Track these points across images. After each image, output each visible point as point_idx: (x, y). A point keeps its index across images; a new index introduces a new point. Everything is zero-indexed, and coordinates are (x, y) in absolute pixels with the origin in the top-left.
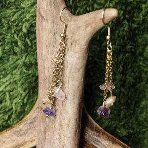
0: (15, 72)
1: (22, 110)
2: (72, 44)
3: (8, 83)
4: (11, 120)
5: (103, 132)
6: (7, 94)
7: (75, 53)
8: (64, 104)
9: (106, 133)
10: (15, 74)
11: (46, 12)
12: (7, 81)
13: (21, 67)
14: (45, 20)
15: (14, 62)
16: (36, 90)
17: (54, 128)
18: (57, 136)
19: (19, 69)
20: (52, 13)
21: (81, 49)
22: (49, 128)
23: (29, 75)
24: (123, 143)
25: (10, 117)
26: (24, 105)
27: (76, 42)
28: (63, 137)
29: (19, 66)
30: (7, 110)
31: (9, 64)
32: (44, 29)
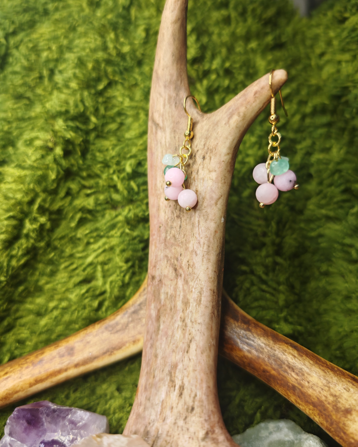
0: (113, 232)
1: (122, 293)
2: (204, 158)
3: (100, 251)
4: (104, 309)
5: (254, 324)
6: (99, 268)
7: (210, 171)
8: (191, 264)
9: (261, 325)
10: (112, 236)
11: (163, 116)
12: (99, 248)
13: (123, 227)
14: (161, 128)
15: (113, 219)
16: (144, 263)
17: (173, 309)
18: (179, 323)
19: (119, 229)
20: (172, 116)
21: (220, 163)
22: (165, 310)
23: (134, 238)
24: (291, 341)
25: (101, 305)
26: (124, 286)
27: (212, 151)
28: (189, 324)
29: (119, 225)
30: (98, 292)
31: (104, 221)
32: (159, 145)
